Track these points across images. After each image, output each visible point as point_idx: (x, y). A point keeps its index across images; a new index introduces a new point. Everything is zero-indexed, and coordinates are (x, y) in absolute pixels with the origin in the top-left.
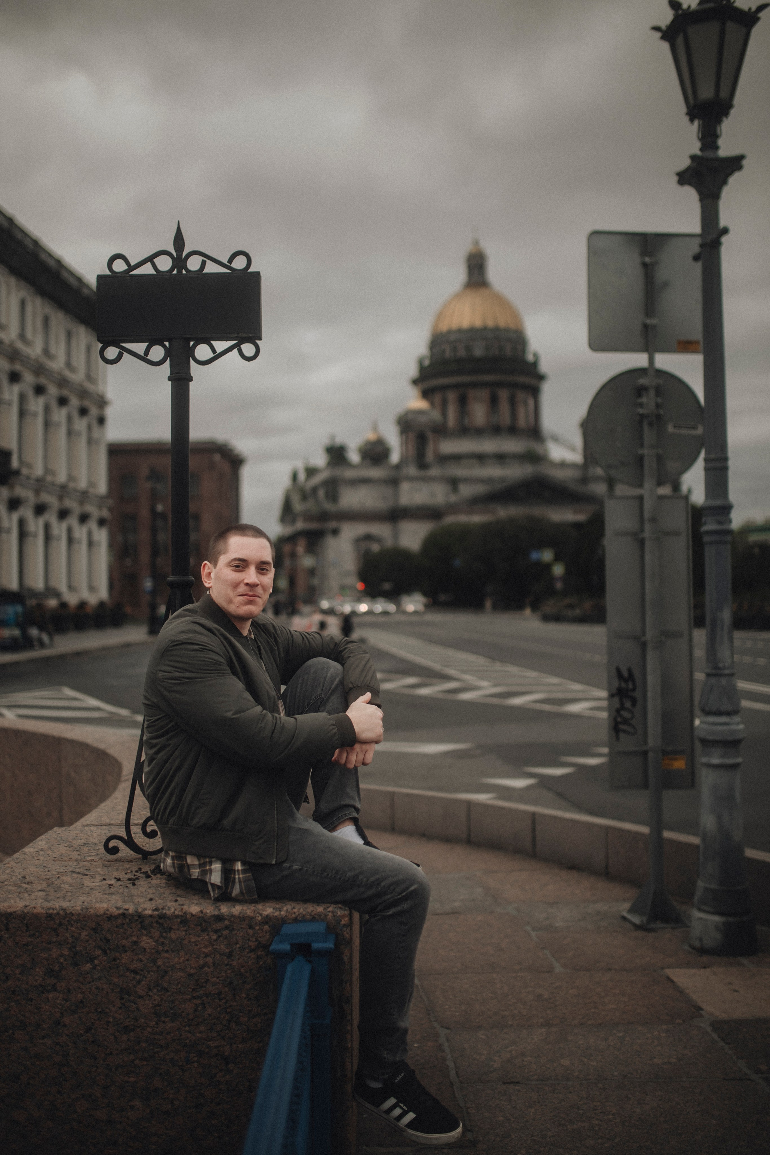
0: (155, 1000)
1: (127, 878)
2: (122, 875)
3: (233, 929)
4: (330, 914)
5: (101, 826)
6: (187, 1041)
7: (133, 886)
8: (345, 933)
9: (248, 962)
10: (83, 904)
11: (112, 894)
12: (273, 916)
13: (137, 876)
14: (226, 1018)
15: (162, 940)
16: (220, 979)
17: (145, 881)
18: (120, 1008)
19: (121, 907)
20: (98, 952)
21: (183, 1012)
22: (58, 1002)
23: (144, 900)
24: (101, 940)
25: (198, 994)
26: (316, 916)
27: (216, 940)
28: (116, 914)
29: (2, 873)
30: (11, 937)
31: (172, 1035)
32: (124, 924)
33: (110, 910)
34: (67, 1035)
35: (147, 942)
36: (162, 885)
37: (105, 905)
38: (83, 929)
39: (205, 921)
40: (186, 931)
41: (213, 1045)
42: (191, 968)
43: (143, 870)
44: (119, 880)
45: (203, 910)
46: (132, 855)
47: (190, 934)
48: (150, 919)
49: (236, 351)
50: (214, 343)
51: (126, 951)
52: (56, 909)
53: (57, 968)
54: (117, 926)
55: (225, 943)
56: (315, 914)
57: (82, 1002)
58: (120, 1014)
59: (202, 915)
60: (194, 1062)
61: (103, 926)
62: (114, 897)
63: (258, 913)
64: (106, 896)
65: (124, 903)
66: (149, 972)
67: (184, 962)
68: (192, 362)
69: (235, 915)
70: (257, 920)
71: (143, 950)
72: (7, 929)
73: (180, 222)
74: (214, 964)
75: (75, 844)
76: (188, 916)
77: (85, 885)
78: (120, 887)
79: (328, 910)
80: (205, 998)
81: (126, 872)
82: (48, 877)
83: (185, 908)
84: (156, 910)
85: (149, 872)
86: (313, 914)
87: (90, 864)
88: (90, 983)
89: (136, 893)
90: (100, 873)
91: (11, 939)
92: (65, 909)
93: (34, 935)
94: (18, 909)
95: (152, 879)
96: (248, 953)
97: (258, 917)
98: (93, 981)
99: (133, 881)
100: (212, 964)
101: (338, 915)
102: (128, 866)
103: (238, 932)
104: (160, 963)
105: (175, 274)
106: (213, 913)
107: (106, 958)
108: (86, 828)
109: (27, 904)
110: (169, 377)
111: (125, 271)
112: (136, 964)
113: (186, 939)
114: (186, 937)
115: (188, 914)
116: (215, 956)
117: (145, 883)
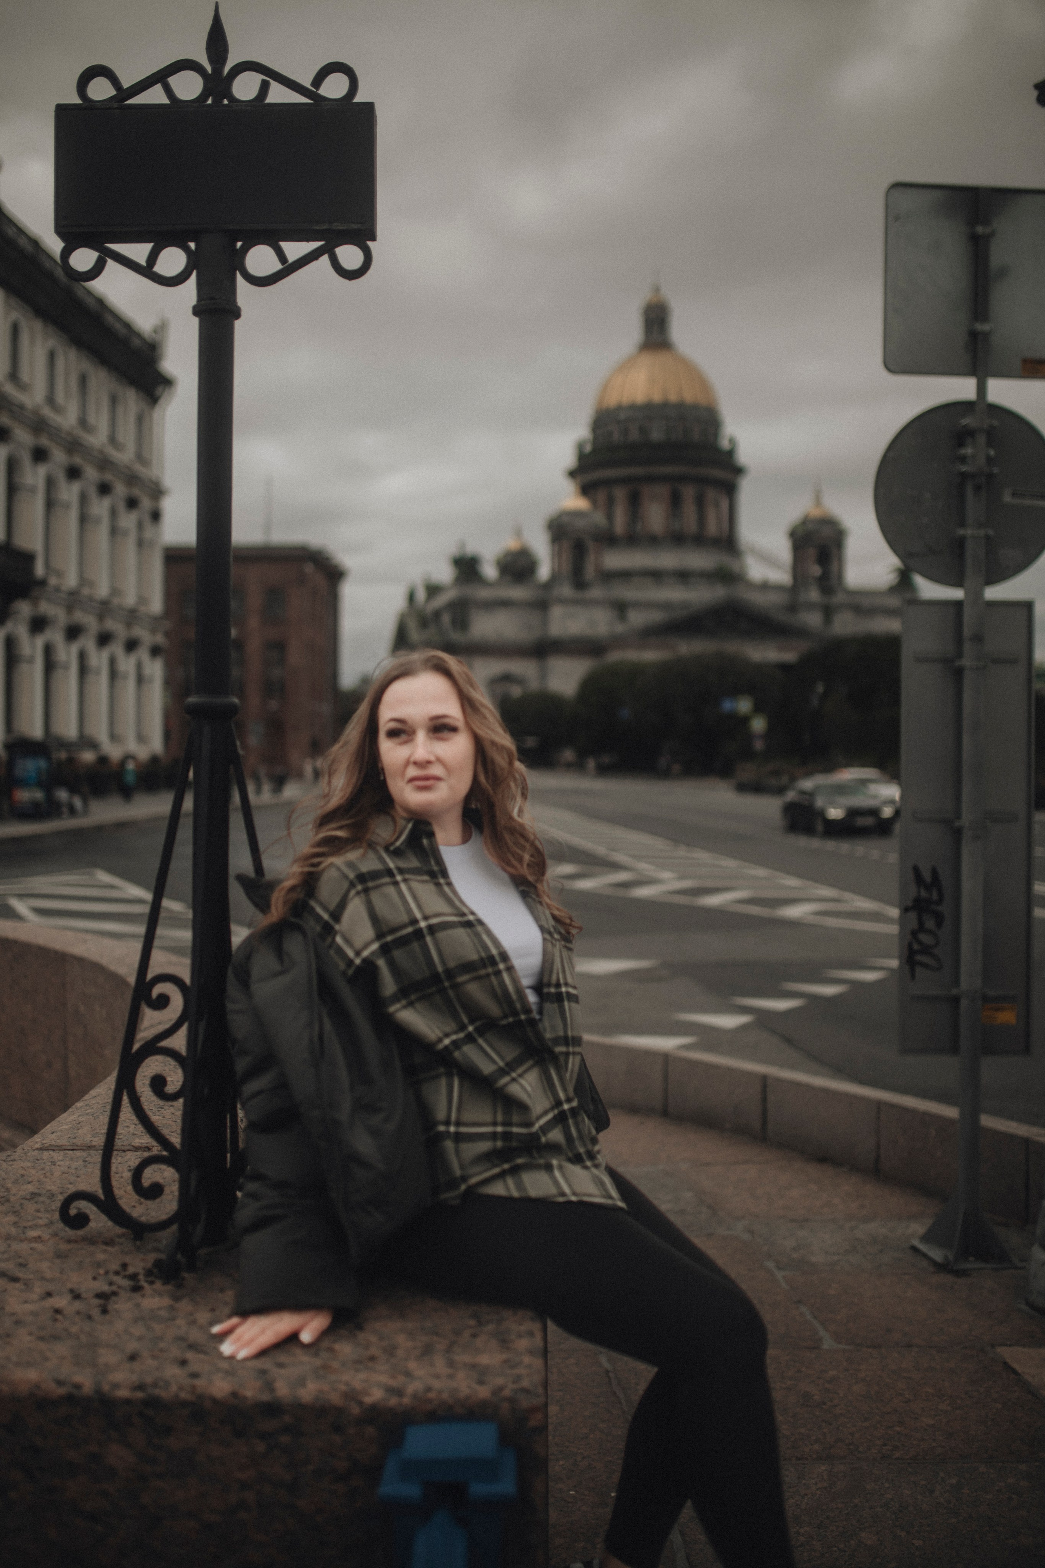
1: (93, 1294)
2: (85, 1284)
3: (302, 1434)
4: (505, 1404)
7: (103, 1315)
8: (538, 1445)
9: (331, 1502)
11: (56, 1338)
12: (386, 1407)
13: (114, 1285)
15: (150, 1452)
16: (272, 1536)
17: (129, 1300)
19: (68, 1377)
20: (17, 1475)
23: (120, 1358)
24: (22, 1449)
26: (477, 1409)
27: (264, 1455)
28: (55, 1396)
32: (71, 1417)
33: (44, 1386)
35: (118, 1456)
36: (162, 1312)
37: (32, 1375)
39: (242, 1415)
40: (201, 1434)
42: (212, 1511)
43: (129, 1271)
44: (77, 1296)
45: (238, 1391)
46: (110, 1230)
47: (209, 1442)
48: (127, 1408)
49: (325, 259)
51: (75, 1474)
54: (57, 1423)
55: (283, 1461)
59: (237, 1401)
61: (26, 1421)
62: (59, 1348)
63: (353, 1399)
64: (42, 1345)
65: (75, 1368)
66: (122, 1518)
67: (196, 1498)
68: (239, 279)
69: (304, 1404)
71: (110, 1472)
74: (259, 1504)
76: (207, 1402)
78: (77, 1318)
79: (501, 1396)
81: (94, 1274)
83: (201, 1385)
84: (141, 1387)
85: (141, 1277)
86: (469, 1402)
89: (104, 1336)
90: (45, 1275)
96: (331, 1483)
97: (354, 1407)
99: (105, 1301)
100: (255, 1505)
101: (521, 1407)
102: (101, 1257)
103: (310, 1438)
104: (145, 1500)
105: (208, 108)
106: (258, 1399)
107: (32, 1487)
108: (47, 1154)
110: (194, 308)
111: (112, 98)
112: (96, 1501)
113: (201, 1450)
114: (202, 1446)
115: (206, 1399)
116: (261, 1487)
117: (128, 1305)
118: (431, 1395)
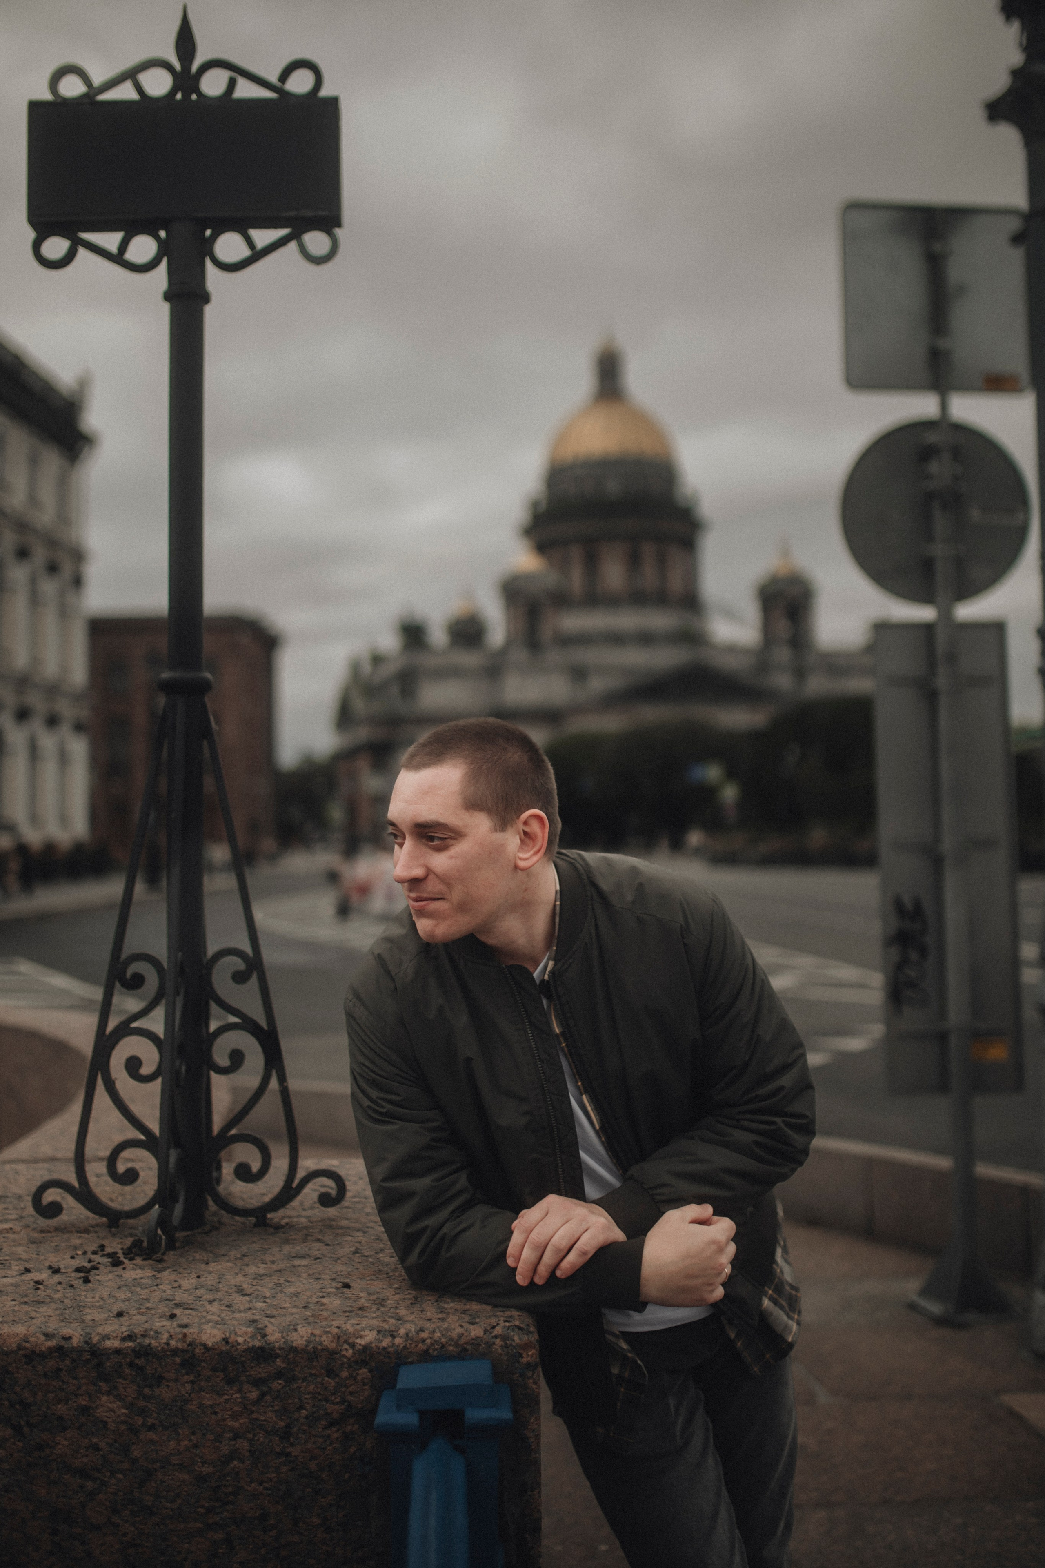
0: (125, 1534)
1: (73, 1269)
2: (64, 1261)
3: (294, 1378)
4: (498, 1341)
5: (38, 1162)
7: (85, 1285)
8: (531, 1381)
9: (324, 1449)
11: (39, 1303)
12: (379, 1348)
13: (93, 1262)
15: (142, 1404)
16: (265, 1485)
17: (110, 1272)
18: (51, 1553)
19: (56, 1332)
23: (106, 1315)
25: (217, 1518)
26: (469, 1347)
27: (258, 1401)
28: (44, 1349)
32: (59, 1370)
33: (32, 1339)
35: (108, 1408)
36: (145, 1281)
37: (21, 1329)
39: (234, 1361)
40: (192, 1382)
42: (204, 1463)
43: (108, 1250)
44: (57, 1271)
45: (230, 1337)
46: (88, 1218)
47: (201, 1390)
48: (117, 1358)
49: (293, 245)
51: (64, 1429)
54: (45, 1375)
55: (276, 1408)
56: (466, 1343)
59: (228, 1348)
61: (15, 1375)
62: (44, 1310)
63: (346, 1341)
64: (26, 1308)
65: (63, 1324)
66: (113, 1473)
67: (188, 1449)
69: (296, 1348)
70: (344, 1356)
71: (100, 1425)
73: (188, 7)
74: (252, 1453)
76: (197, 1351)
78: (59, 1287)
79: (493, 1334)
80: (233, 1527)
81: (72, 1254)
83: (193, 1332)
84: (130, 1337)
86: (462, 1341)
87: (4, 1237)
89: (89, 1300)
90: (21, 1256)
95: (124, 1269)
96: (326, 1428)
97: (347, 1350)
99: (86, 1274)
100: (248, 1454)
101: (514, 1344)
102: (78, 1242)
103: (302, 1383)
104: (136, 1453)
105: (176, 102)
106: (250, 1345)
107: (21, 1444)
108: (7, 1167)
110: (165, 294)
111: (82, 96)
112: (87, 1456)
113: (192, 1400)
114: (193, 1395)
115: (197, 1346)
116: (254, 1435)
117: (110, 1276)
118: (424, 1335)
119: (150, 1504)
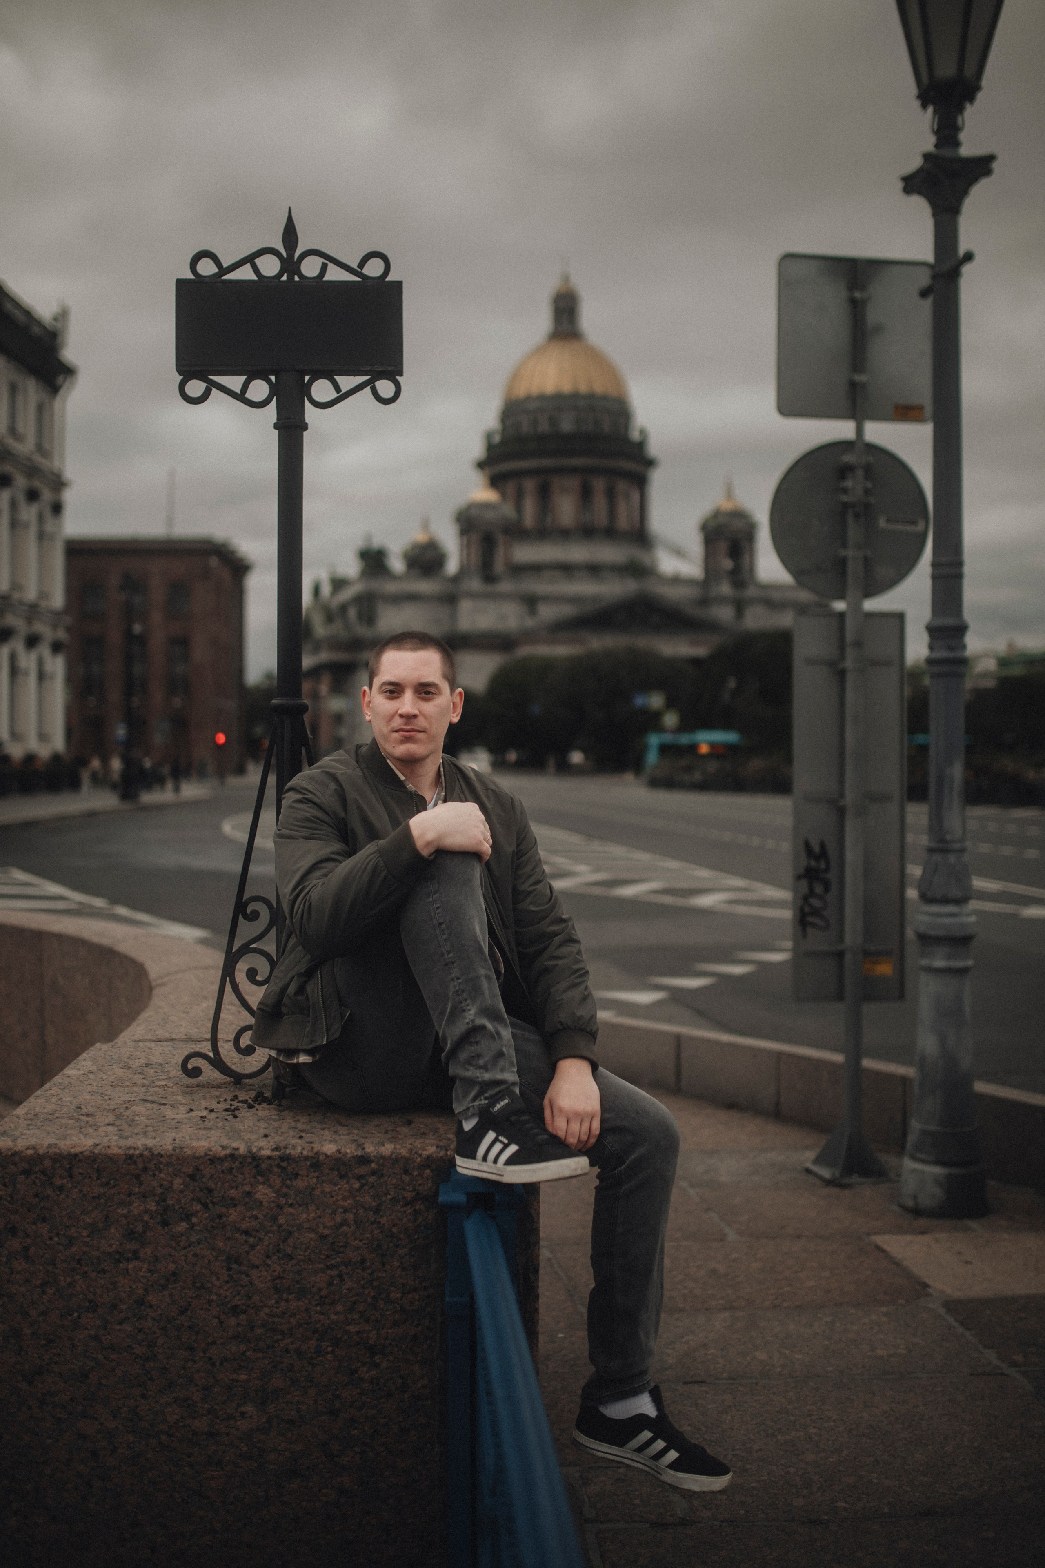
0: (274, 1271)
1: (223, 1110)
2: (213, 1104)
3: (382, 1175)
5: (160, 1041)
6: (318, 1326)
7: (234, 1119)
9: (402, 1219)
10: (175, 1142)
11: (209, 1129)
12: (438, 1157)
13: (234, 1105)
14: (372, 1294)
15: (285, 1190)
16: (364, 1241)
17: (249, 1111)
18: (227, 1282)
19: (228, 1145)
20: (198, 1207)
21: (313, 1287)
22: (142, 1274)
23: (257, 1136)
24: (201, 1190)
25: (333, 1262)
27: (359, 1189)
28: (222, 1155)
29: (47, 1102)
30: (76, 1187)
31: (297, 1317)
32: (232, 1169)
33: (214, 1149)
34: (154, 1319)
35: (264, 1193)
36: (274, 1117)
37: (205, 1144)
38: (176, 1176)
39: (345, 1164)
40: (318, 1177)
41: (354, 1330)
42: (325, 1227)
43: (240, 1099)
44: (212, 1111)
45: (341, 1149)
46: (221, 1078)
47: (323, 1182)
48: (269, 1162)
49: (368, 389)
50: (338, 379)
51: (235, 1206)
52: (138, 1149)
53: (140, 1228)
54: (223, 1171)
55: (371, 1194)
57: (174, 1274)
58: (226, 1290)
59: (340, 1156)
60: (328, 1353)
61: (204, 1172)
62: (213, 1132)
63: (416, 1153)
64: (202, 1132)
65: (230, 1141)
66: (267, 1233)
67: (314, 1219)
68: (307, 403)
69: (385, 1156)
70: (415, 1162)
71: (258, 1203)
72: (71, 1176)
73: (292, 209)
74: (356, 1222)
75: (133, 1065)
76: (320, 1157)
77: (167, 1117)
78: (218, 1120)
80: (343, 1267)
81: (217, 1100)
82: (112, 1107)
83: (317, 1147)
84: (277, 1149)
87: (164, 1090)
88: (185, 1248)
89: (241, 1127)
90: (182, 1102)
91: (76, 1190)
92: (151, 1149)
93: (107, 1183)
94: (85, 1149)
95: (257, 1110)
96: (403, 1206)
97: (417, 1158)
98: (190, 1246)
99: (233, 1112)
100: (353, 1222)
102: (217, 1093)
103: (388, 1178)
104: (281, 1220)
105: (283, 281)
106: (355, 1154)
107: (207, 1214)
108: (141, 1044)
109: (98, 1142)
110: (275, 424)
111: (215, 275)
112: (250, 1222)
113: (318, 1188)
114: (318, 1185)
115: (320, 1155)
116: (357, 1210)
117: (249, 1114)
119: (290, 1252)
